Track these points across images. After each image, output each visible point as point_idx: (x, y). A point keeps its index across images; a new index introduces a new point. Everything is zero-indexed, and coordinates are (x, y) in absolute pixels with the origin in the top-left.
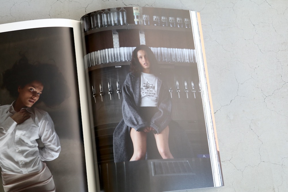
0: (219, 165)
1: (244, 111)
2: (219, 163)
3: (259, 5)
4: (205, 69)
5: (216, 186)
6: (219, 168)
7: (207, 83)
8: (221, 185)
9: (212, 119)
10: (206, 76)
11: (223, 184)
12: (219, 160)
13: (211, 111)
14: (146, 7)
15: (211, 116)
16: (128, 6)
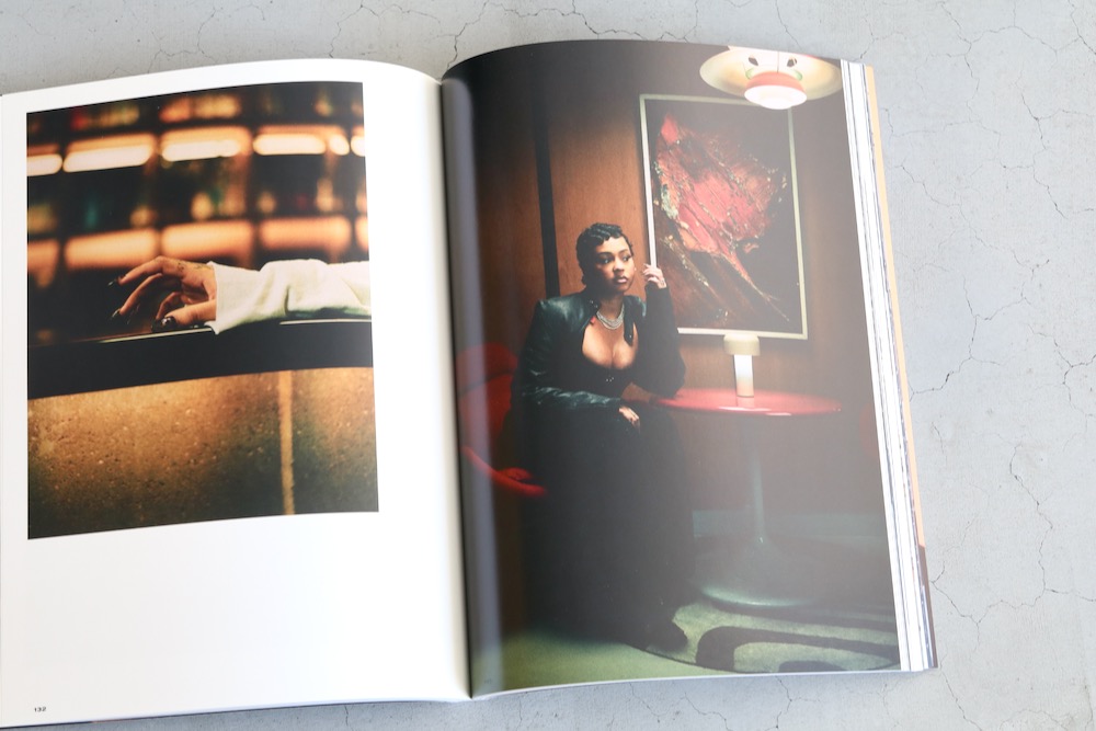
0: (922, 596)
1: (990, 412)
2: (923, 588)
3: (1056, 51)
4: (887, 263)
5: (913, 670)
6: (923, 606)
7: (891, 311)
8: (927, 666)
9: (904, 434)
10: (890, 288)
11: (934, 663)
12: (924, 579)
13: (901, 407)
14: (664, 39)
15: (903, 425)
16: (602, 37)
